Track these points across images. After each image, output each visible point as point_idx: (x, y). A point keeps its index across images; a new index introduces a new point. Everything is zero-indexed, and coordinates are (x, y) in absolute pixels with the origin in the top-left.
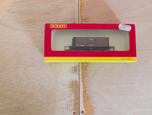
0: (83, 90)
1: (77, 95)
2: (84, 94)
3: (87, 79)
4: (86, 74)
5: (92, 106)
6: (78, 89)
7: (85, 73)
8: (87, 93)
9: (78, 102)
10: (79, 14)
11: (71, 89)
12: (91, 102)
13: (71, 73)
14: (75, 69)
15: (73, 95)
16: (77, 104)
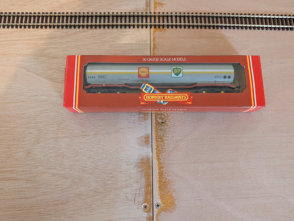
0: (158, 171)
1: (150, 178)
2: (159, 178)
3: (164, 154)
4: (162, 148)
5: (172, 197)
6: (150, 170)
7: (162, 145)
8: (165, 175)
9: (151, 189)
11: (141, 170)
12: (171, 189)
13: (140, 145)
14: (146, 140)
15: (143, 180)
16: (149, 193)
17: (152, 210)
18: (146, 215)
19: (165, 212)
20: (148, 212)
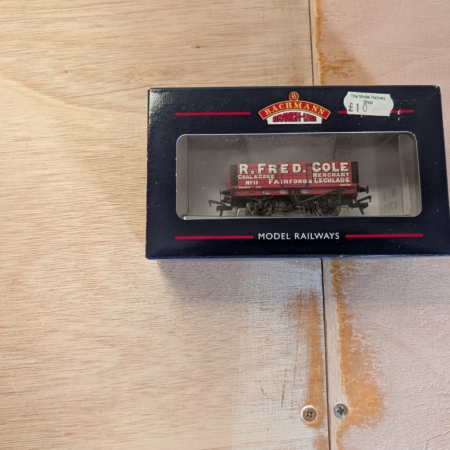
0: (338, 325)
1: (319, 344)
2: (342, 342)
3: (352, 284)
4: (348, 269)
5: (374, 388)
6: (319, 323)
8: (356, 336)
9: (321, 371)
10: (315, 49)
11: (296, 323)
12: (371, 369)
15: (303, 348)
16: (319, 380)
17: (326, 421)
18: (311, 433)
19: (359, 426)
20: (317, 426)
